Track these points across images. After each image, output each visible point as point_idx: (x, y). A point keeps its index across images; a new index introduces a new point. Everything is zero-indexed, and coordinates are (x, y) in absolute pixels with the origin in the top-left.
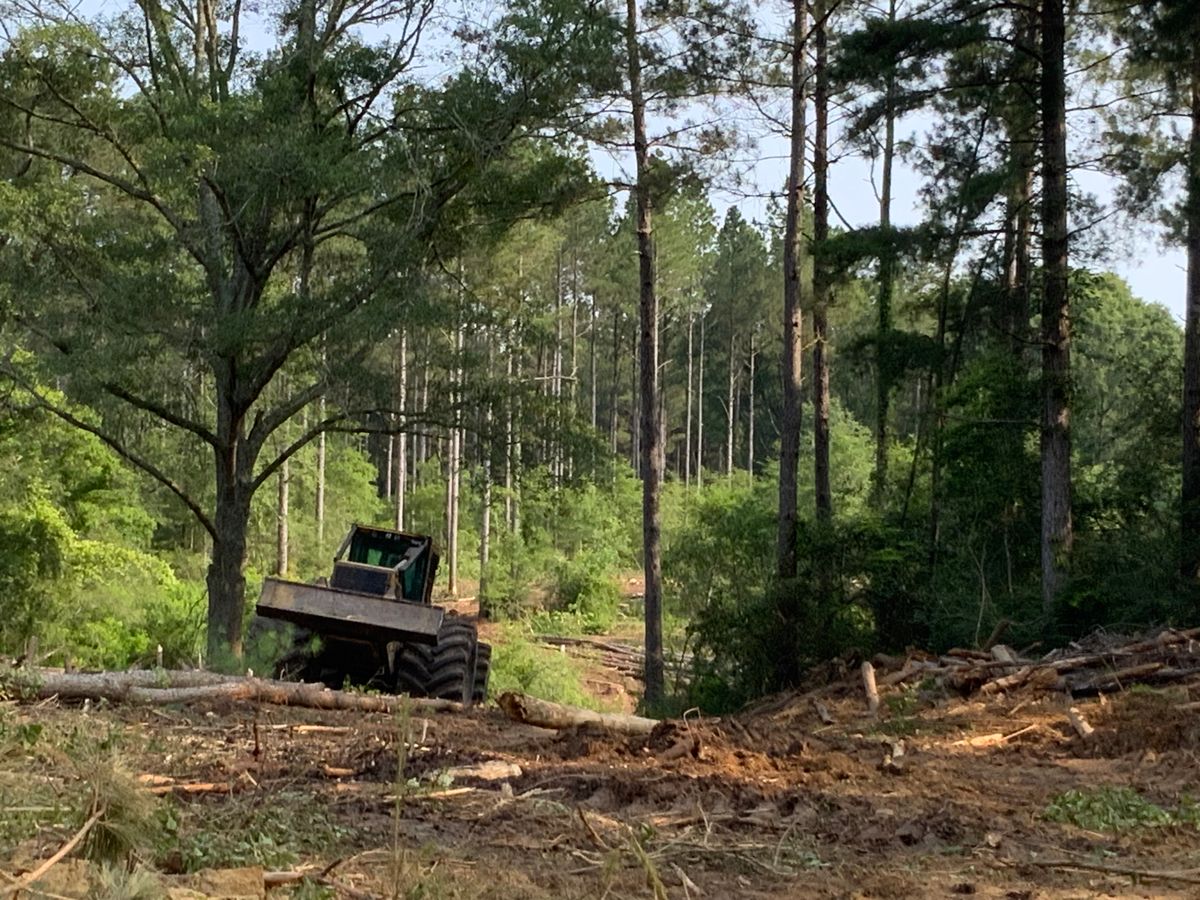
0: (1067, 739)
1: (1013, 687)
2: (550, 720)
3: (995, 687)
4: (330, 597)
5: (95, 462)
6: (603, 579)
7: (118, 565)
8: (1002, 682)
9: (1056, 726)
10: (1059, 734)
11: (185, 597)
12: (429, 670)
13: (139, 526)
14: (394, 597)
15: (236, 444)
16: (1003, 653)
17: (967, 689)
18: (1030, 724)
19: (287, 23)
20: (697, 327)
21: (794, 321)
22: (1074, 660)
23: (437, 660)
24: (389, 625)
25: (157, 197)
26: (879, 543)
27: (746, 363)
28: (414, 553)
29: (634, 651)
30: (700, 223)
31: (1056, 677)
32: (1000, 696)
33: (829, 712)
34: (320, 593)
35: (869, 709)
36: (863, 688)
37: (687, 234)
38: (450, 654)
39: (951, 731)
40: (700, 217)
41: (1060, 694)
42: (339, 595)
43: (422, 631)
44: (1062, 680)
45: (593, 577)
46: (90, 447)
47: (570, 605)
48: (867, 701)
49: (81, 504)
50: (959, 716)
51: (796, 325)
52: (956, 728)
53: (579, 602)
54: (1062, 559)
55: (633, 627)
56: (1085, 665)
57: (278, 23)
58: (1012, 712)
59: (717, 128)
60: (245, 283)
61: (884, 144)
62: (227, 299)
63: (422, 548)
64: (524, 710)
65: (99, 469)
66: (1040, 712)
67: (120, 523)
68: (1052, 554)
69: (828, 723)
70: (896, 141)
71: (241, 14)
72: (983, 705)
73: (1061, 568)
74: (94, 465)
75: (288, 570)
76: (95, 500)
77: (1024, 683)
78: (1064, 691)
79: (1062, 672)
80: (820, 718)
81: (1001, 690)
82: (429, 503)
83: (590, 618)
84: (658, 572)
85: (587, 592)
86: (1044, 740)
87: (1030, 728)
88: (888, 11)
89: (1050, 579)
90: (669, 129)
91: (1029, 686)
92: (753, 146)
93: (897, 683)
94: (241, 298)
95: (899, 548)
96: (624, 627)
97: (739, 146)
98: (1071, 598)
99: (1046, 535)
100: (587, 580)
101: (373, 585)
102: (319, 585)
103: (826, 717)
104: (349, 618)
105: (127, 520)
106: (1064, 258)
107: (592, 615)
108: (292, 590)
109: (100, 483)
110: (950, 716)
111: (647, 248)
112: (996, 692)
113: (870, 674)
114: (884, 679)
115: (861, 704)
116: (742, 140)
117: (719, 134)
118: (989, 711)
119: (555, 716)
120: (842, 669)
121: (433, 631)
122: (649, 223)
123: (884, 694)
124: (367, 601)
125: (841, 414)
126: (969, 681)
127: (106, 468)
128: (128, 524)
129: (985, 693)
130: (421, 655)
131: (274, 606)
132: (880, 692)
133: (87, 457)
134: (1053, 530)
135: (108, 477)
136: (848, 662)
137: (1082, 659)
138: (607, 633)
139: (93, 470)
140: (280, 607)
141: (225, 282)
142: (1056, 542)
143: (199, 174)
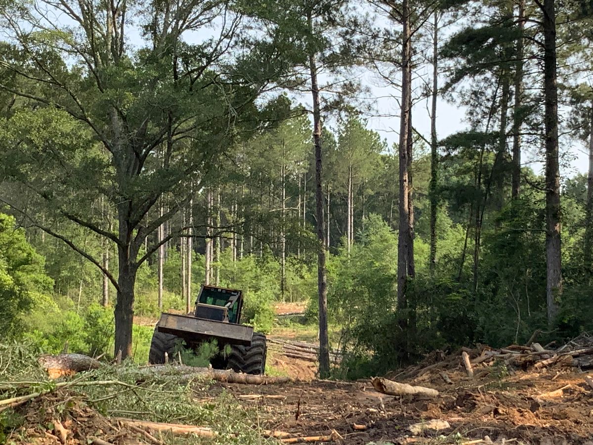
0: (589, 392)
1: (550, 365)
2: (395, 392)
3: (541, 365)
4: (195, 322)
5: (23, 251)
6: (266, 307)
7: (42, 303)
8: (545, 362)
9: (580, 385)
10: (583, 389)
11: (73, 319)
12: (244, 359)
13: (46, 283)
14: (228, 322)
15: (130, 244)
16: (540, 348)
17: (525, 366)
18: (567, 384)
19: (147, 29)
20: (303, 180)
21: (404, 179)
22: (580, 351)
23: (248, 353)
24: (226, 336)
25: (89, 119)
26: (449, 291)
27: (326, 197)
28: (234, 299)
29: (285, 342)
30: (304, 128)
31: (572, 360)
32: (544, 369)
33: (450, 378)
34: (190, 320)
35: (468, 376)
36: (464, 365)
37: (298, 134)
38: (255, 350)
39: (525, 388)
40: (304, 126)
41: (575, 368)
42: (200, 321)
43: (243, 339)
44: (576, 361)
45: (261, 305)
46: (21, 243)
47: (251, 320)
48: (467, 372)
49: (17, 272)
50: (527, 380)
51: (405, 181)
52: (527, 387)
53: (255, 318)
54: (559, 299)
55: (282, 331)
56: (585, 353)
57: (142, 30)
58: (555, 378)
59: (350, 82)
60: (133, 162)
61: (432, 89)
62: (124, 169)
63: (238, 296)
64: (385, 387)
65: (25, 255)
66: (569, 377)
67: (36, 282)
68: (553, 296)
69: (451, 384)
70: (438, 88)
71: (125, 25)
72: (538, 375)
73: (558, 303)
74: (23, 252)
75: (108, 303)
76: (23, 270)
77: (555, 363)
78: (577, 367)
79: (574, 357)
80: (445, 381)
81: (544, 366)
82: (172, 269)
83: (261, 326)
84: (326, 305)
85: (259, 313)
86: (576, 393)
87: (567, 386)
88: (434, 23)
89: (552, 309)
90: (328, 83)
91: (559, 364)
92: (368, 91)
93: (481, 363)
94: (131, 169)
95: (458, 292)
96: (278, 331)
97: (361, 91)
98: (563, 318)
99: (549, 286)
100: (258, 307)
101: (216, 316)
102: (190, 316)
103: (449, 381)
104: (206, 333)
105: (40, 280)
106: (557, 147)
107: (262, 324)
108: (175, 318)
109: (26, 262)
110: (522, 380)
111: (319, 142)
112: (542, 368)
113: (467, 358)
114: (474, 360)
115: (464, 373)
116: (363, 88)
117: (351, 85)
118: (541, 377)
119: (397, 389)
120: (442, 355)
121: (248, 339)
122: (319, 130)
123: (475, 368)
124: (214, 324)
125: (382, 223)
126: (525, 362)
127: (29, 254)
128: (41, 283)
129: (536, 368)
130: (240, 351)
131: (167, 327)
132: (473, 367)
133: (19, 249)
134: (553, 284)
135: (30, 259)
136: (444, 351)
137: (583, 350)
138: (269, 333)
139: (21, 256)
140: (170, 327)
141: (123, 162)
142: (554, 290)
143: (126, 107)
